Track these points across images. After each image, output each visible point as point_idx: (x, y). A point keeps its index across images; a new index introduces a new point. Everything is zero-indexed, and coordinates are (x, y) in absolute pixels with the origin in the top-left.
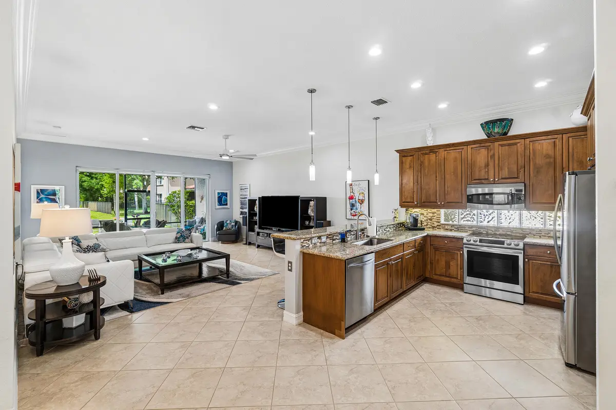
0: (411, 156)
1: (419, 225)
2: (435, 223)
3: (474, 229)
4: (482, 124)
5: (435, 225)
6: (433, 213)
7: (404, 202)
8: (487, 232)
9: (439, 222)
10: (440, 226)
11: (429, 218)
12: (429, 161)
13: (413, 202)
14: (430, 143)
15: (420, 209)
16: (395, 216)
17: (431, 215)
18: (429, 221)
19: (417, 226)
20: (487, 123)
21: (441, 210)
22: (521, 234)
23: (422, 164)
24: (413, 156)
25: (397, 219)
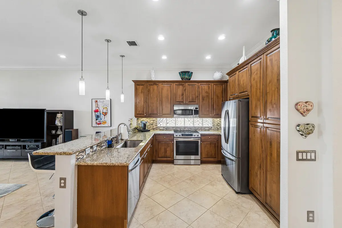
0: (142, 85)
1: (147, 128)
2: (155, 126)
3: (175, 128)
4: (179, 73)
5: (155, 128)
6: (153, 121)
7: (138, 114)
8: (180, 130)
9: (156, 126)
10: (157, 128)
11: (151, 123)
12: (153, 90)
13: (143, 114)
14: (153, 79)
15: (146, 119)
16: (131, 123)
17: (152, 122)
18: (151, 125)
19: (145, 129)
20: (182, 72)
21: (158, 119)
22: (194, 129)
23: (149, 91)
24: (143, 85)
25: (132, 125)
